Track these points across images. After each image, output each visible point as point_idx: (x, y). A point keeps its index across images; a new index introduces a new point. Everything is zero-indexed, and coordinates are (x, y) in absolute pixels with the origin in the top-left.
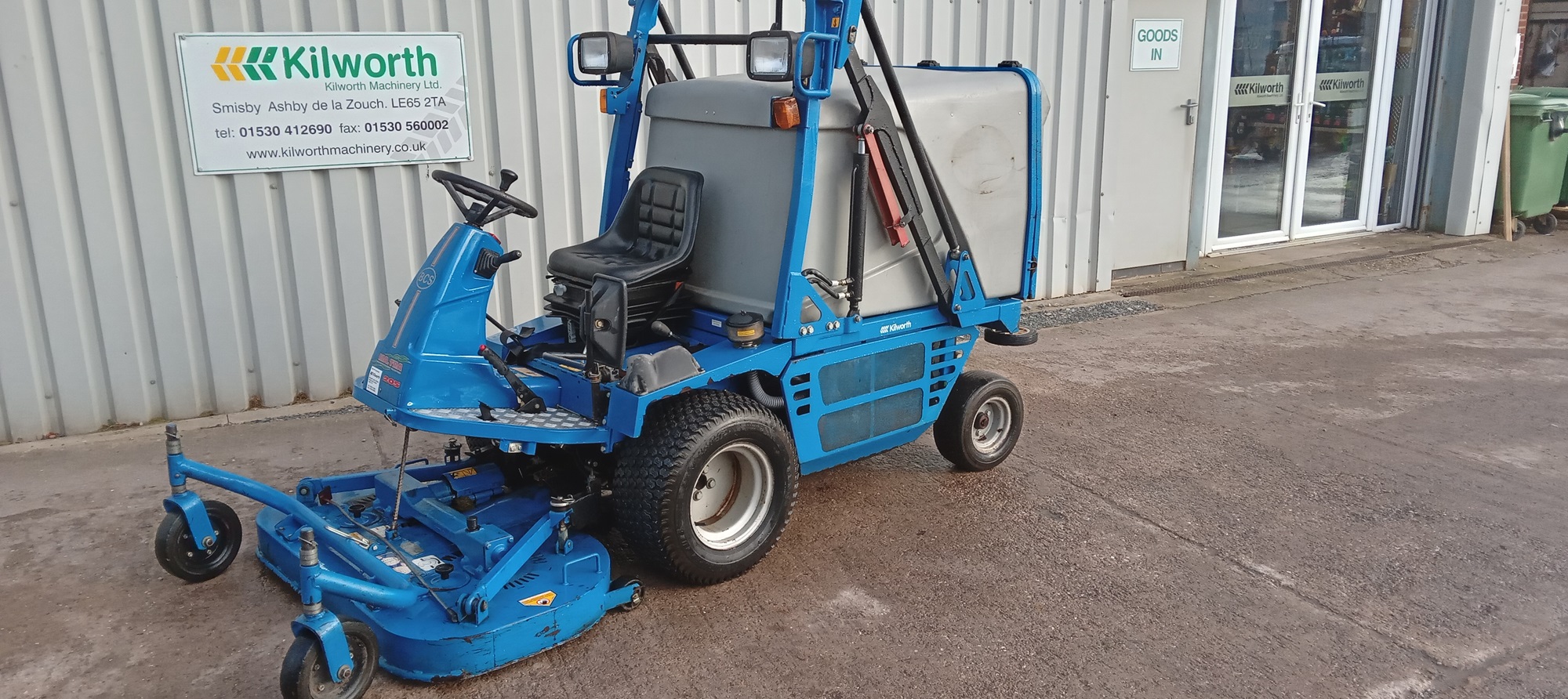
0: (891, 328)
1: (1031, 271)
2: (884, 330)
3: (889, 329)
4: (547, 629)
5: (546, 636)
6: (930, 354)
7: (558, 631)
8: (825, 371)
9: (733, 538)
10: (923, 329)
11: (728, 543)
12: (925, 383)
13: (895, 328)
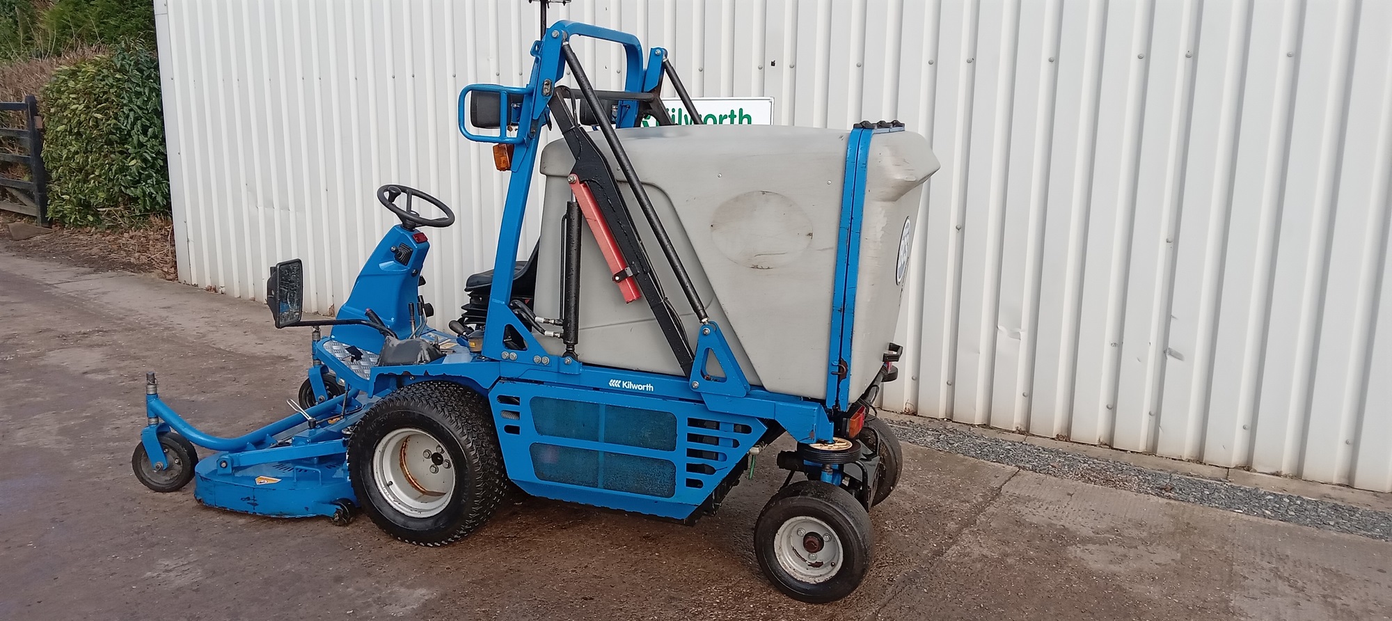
0: (624, 384)
1: (839, 376)
2: (614, 383)
3: (621, 384)
4: (248, 499)
5: (248, 503)
6: (683, 429)
7: (257, 505)
8: (535, 401)
9: (420, 511)
10: (681, 399)
11: (413, 512)
12: (679, 458)
13: (630, 386)
